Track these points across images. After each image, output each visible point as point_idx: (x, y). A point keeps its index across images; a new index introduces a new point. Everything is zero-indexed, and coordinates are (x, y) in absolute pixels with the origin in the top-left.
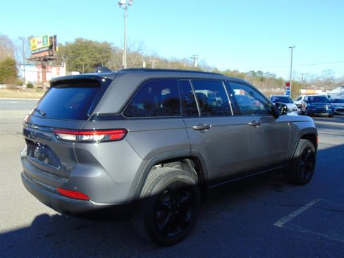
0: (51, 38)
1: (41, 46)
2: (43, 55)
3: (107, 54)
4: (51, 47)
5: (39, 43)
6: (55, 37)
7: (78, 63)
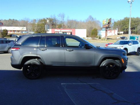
0: (109, 19)
1: (106, 23)
2: (106, 26)
3: (138, 23)
4: (109, 23)
5: (105, 22)
6: (111, 18)
7: (124, 28)
